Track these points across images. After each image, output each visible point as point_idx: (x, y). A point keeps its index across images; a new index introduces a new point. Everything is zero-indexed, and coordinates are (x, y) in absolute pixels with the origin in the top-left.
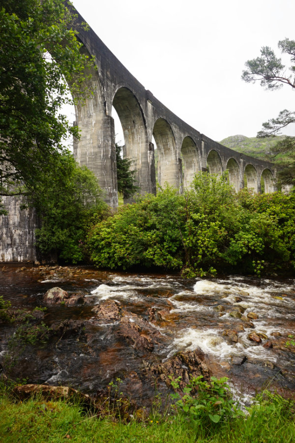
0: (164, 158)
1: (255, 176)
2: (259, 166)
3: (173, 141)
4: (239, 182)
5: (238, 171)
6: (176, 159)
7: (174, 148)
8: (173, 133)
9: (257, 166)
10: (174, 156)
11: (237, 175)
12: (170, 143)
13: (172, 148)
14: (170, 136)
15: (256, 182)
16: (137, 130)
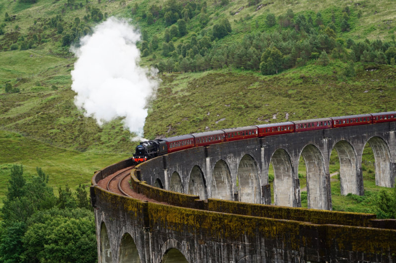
0: (217, 192)
1: (351, 155)
2: (357, 138)
3: (227, 175)
4: (321, 177)
5: (319, 159)
6: (232, 195)
7: (229, 182)
8: (228, 167)
9: (354, 138)
10: (229, 190)
11: (318, 164)
12: (224, 176)
13: (226, 181)
14: (224, 169)
15: (354, 165)
16: (195, 188)
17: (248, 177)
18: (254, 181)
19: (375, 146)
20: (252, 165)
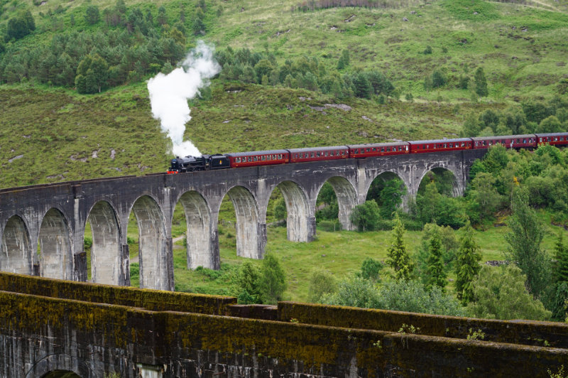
0: (8, 262)
1: (204, 212)
2: (213, 187)
3: (24, 237)
4: (160, 242)
5: (157, 216)
6: (30, 266)
7: (26, 247)
8: (25, 226)
9: (208, 188)
10: (26, 260)
11: (156, 224)
12: (19, 238)
13: (22, 246)
14: (19, 229)
15: (206, 226)
17: (54, 242)
18: (64, 247)
19: (238, 200)
20: (60, 224)
